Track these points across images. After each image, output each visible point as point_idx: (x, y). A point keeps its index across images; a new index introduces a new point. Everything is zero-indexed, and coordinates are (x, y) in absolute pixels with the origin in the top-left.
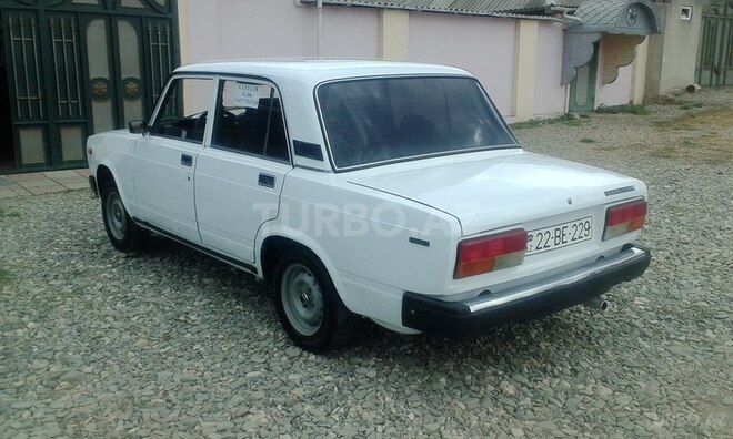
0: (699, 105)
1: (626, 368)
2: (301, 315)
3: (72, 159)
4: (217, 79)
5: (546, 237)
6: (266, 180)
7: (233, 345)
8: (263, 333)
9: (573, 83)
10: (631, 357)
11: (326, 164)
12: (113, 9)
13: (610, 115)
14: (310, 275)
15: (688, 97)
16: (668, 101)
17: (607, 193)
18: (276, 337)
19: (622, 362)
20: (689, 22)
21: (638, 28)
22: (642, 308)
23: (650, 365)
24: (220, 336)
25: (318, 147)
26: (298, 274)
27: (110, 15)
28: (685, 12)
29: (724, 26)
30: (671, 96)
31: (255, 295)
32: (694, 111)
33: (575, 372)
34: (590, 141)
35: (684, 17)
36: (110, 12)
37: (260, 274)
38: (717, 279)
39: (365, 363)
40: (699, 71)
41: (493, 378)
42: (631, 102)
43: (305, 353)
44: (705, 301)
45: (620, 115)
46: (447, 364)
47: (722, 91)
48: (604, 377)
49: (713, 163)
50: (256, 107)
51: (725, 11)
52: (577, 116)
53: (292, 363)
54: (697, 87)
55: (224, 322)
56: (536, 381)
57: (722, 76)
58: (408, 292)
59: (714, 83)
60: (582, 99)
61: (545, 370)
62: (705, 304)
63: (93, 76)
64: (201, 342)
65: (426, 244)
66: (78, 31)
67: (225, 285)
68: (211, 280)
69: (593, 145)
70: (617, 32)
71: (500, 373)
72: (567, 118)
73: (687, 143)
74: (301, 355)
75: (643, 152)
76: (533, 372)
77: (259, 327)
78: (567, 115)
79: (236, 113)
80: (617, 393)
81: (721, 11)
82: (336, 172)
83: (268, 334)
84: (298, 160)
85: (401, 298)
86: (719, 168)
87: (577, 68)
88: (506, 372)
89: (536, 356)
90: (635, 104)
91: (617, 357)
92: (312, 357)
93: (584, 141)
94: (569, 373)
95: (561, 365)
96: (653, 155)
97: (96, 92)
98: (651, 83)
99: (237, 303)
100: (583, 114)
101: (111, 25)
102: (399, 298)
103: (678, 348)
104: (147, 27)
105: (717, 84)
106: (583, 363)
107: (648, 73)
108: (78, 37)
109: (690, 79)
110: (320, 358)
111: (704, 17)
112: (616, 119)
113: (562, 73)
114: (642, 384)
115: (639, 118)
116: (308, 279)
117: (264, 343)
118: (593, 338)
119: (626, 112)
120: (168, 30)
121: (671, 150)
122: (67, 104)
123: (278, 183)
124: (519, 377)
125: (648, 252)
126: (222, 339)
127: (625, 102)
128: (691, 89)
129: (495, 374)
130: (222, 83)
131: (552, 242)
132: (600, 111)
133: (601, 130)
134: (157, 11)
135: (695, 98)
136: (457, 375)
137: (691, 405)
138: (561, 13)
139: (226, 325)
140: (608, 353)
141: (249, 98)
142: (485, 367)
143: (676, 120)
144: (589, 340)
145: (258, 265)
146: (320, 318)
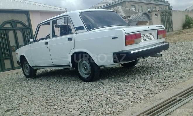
3: (8, 68)
4: (51, 21)
5: (144, 37)
6: (70, 39)
11: (85, 30)
12: (15, 28)
17: (156, 26)
20: (157, 17)
21: (146, 19)
25: (83, 26)
26: (82, 61)
27: (14, 29)
28: (156, 15)
29: (166, 17)
35: (156, 16)
36: (14, 28)
37: (71, 66)
50: (64, 24)
51: (165, 13)
57: (168, 29)
58: (114, 53)
63: (11, 45)
65: (117, 38)
66: (6, 34)
70: (142, 20)
81: (164, 14)
82: (88, 31)
84: (78, 31)
85: (112, 55)
97: (12, 49)
101: (15, 32)
104: (24, 31)
108: (6, 36)
111: (160, 16)
120: (30, 31)
122: (5, 53)
123: (73, 39)
131: (146, 38)
134: (27, 27)
138: (127, 18)
141: (61, 22)
145: (70, 64)
146: (90, 71)
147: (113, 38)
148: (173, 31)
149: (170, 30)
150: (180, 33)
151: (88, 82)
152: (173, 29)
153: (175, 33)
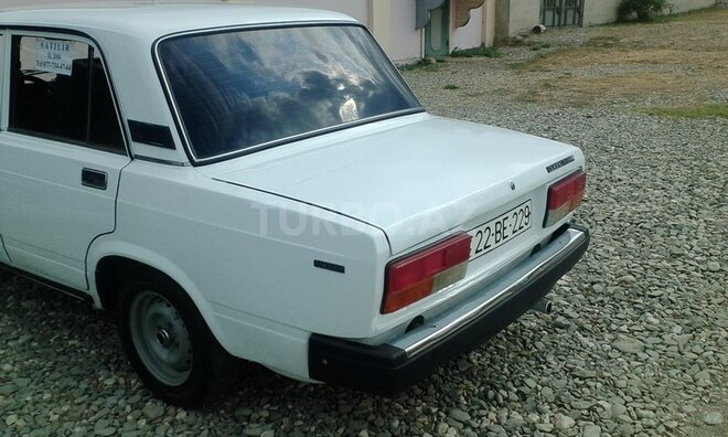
0: (547, 46)
1: (577, 380)
2: (161, 358)
4: (8, 34)
5: (486, 235)
6: (94, 178)
7: (65, 408)
8: (110, 382)
9: (428, 27)
10: (578, 362)
11: (179, 154)
13: (465, 59)
14: (168, 306)
15: (535, 38)
16: (517, 43)
17: (549, 169)
18: (128, 386)
19: (570, 372)
22: (568, 289)
23: (606, 374)
24: (47, 396)
25: (166, 130)
26: (152, 303)
30: (519, 38)
31: (95, 322)
32: (543, 51)
33: (523, 397)
34: (453, 88)
37: (98, 304)
38: (631, 243)
39: (255, 416)
40: (543, 12)
41: (425, 419)
42: (483, 44)
43: (171, 410)
44: (630, 273)
45: (474, 59)
46: (363, 404)
47: (564, 31)
48: (558, 398)
49: (579, 106)
50: (69, 73)
52: (434, 61)
53: (154, 430)
54: (543, 28)
55: (52, 370)
56: (479, 417)
58: (314, 334)
59: (556, 23)
60: (437, 43)
61: (485, 397)
62: (631, 277)
64: (19, 410)
65: (340, 269)
67: (52, 309)
68: (32, 303)
69: (457, 92)
71: (434, 410)
72: (423, 63)
73: (547, 86)
74: (166, 414)
75: (509, 97)
76: (474, 403)
77: (102, 373)
78: (424, 60)
79: (48, 78)
80: (581, 423)
82: (195, 165)
83: (117, 383)
84: (139, 148)
86: (585, 111)
87: (430, 11)
88: (440, 407)
89: (469, 375)
90: (487, 46)
91: (562, 364)
92: (182, 415)
93: (448, 87)
94: (516, 398)
95: (504, 387)
96: (519, 100)
98: (501, 25)
99: (71, 337)
100: (439, 58)
102: (304, 342)
103: (626, 343)
105: (559, 24)
106: (528, 381)
107: (497, 15)
109: (535, 20)
110: (192, 415)
112: (471, 63)
113: (417, 17)
114: (606, 405)
115: (494, 61)
116: (168, 311)
117: (111, 400)
118: (529, 341)
119: (480, 55)
121: (534, 93)
124: (458, 413)
125: (587, 233)
126: (50, 402)
127: (477, 45)
128: (537, 30)
129: (427, 412)
130: (16, 41)
131: (492, 241)
132: (455, 54)
133: (461, 74)
135: (543, 39)
136: (380, 422)
137: (671, 430)
139: (56, 375)
140: (550, 359)
141: (56, 61)
142: (412, 401)
143: (530, 62)
144: (524, 342)
145: (93, 292)
146: (188, 362)
147: (318, 264)
148: (580, 25)
149: (569, 21)
150: (606, 45)
151: (177, 407)
152: (581, 16)
153: (587, 39)
